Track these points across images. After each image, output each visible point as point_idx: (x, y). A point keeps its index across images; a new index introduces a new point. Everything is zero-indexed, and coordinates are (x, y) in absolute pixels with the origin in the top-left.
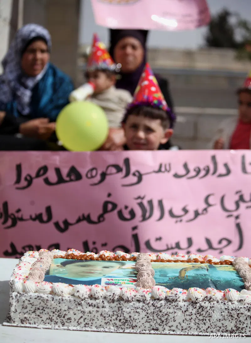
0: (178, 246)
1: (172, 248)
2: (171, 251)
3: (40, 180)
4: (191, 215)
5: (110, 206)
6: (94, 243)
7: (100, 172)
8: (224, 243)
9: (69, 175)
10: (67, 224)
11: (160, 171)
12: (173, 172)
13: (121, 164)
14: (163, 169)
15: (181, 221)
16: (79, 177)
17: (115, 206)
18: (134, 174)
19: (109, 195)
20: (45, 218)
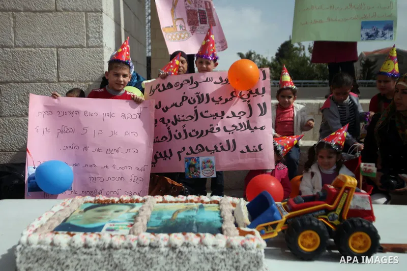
0: (216, 115)
1: (213, 116)
2: (213, 117)
3: (157, 90)
4: (223, 101)
5: (185, 98)
6: (179, 116)
7: (180, 83)
8: (242, 114)
9: (167, 86)
10: (167, 108)
11: (207, 81)
12: (214, 81)
13: (189, 79)
14: (209, 80)
15: (218, 104)
16: (172, 87)
17: (187, 98)
18: (195, 83)
19: (184, 93)
20: (158, 107)
